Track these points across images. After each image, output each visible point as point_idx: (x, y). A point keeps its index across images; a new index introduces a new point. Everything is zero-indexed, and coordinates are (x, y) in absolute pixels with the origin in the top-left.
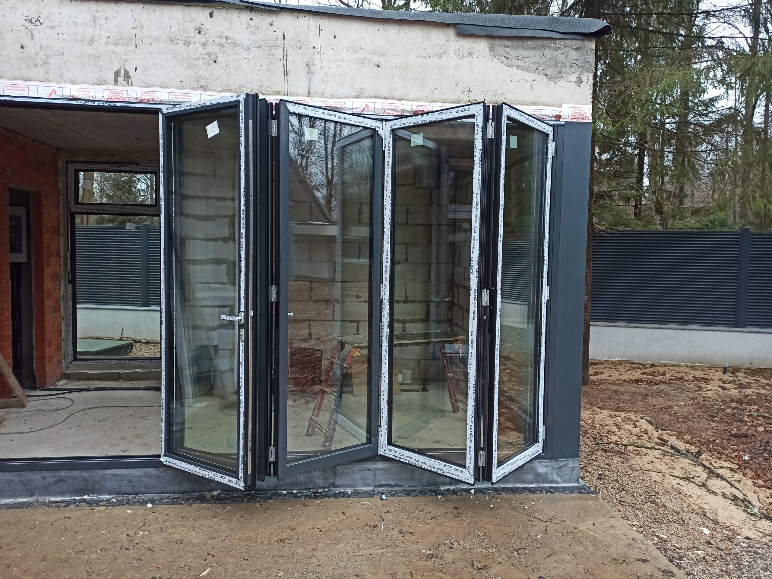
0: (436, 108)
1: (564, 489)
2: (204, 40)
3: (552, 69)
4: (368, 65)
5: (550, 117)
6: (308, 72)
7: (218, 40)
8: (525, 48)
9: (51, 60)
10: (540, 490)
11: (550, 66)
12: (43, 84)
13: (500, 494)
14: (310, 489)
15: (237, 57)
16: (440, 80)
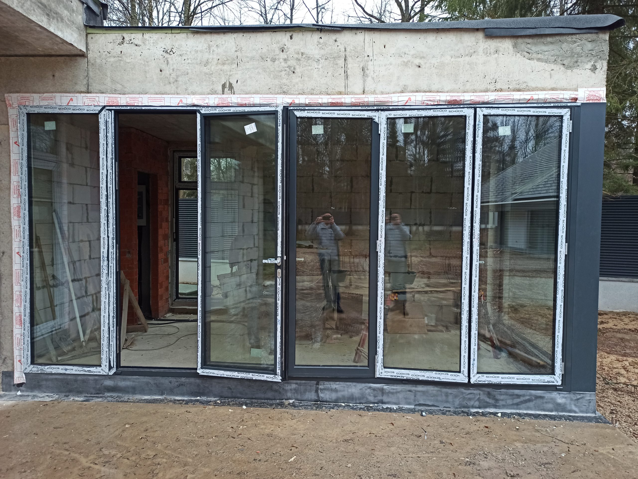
0: (467, 97)
1: (582, 419)
2: (286, 57)
3: (569, 59)
4: (411, 67)
5: (567, 100)
6: (364, 75)
7: (296, 56)
8: (544, 44)
9: (180, 79)
10: (560, 417)
11: (567, 57)
12: (174, 96)
13: (523, 418)
14: (363, 403)
15: (310, 68)
16: (471, 74)
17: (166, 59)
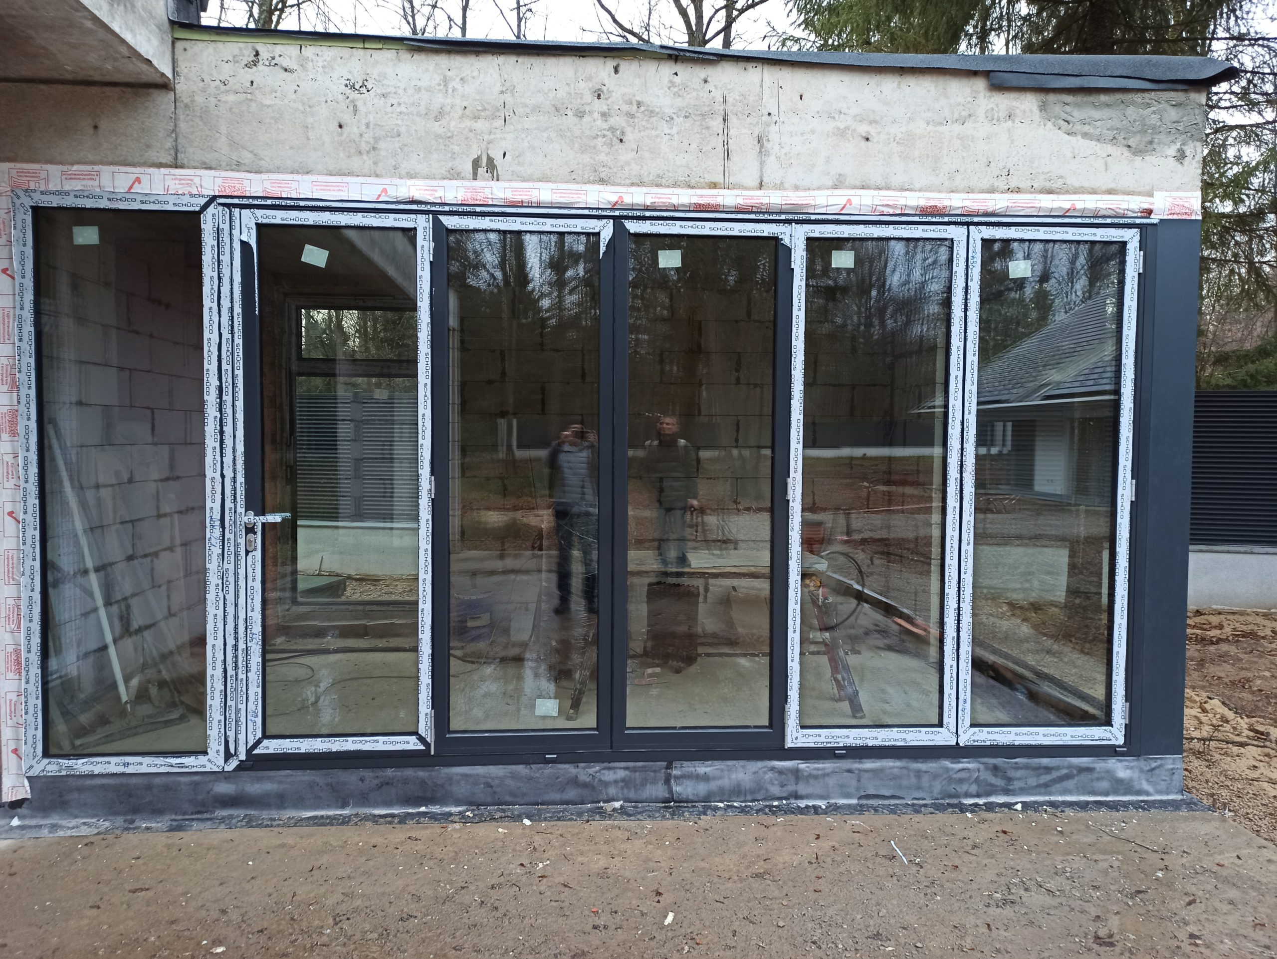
0: (957, 202)
1: (1163, 804)
2: (605, 108)
3: (1138, 137)
4: (851, 139)
5: (1134, 212)
6: (760, 152)
7: (625, 108)
8: (1095, 106)
9: (382, 145)
10: (1126, 805)
11: (1135, 133)
12: (369, 180)
13: (1062, 811)
14: (758, 801)
15: (654, 133)
16: (963, 158)
17: (353, 101)
